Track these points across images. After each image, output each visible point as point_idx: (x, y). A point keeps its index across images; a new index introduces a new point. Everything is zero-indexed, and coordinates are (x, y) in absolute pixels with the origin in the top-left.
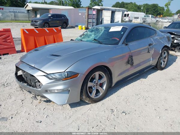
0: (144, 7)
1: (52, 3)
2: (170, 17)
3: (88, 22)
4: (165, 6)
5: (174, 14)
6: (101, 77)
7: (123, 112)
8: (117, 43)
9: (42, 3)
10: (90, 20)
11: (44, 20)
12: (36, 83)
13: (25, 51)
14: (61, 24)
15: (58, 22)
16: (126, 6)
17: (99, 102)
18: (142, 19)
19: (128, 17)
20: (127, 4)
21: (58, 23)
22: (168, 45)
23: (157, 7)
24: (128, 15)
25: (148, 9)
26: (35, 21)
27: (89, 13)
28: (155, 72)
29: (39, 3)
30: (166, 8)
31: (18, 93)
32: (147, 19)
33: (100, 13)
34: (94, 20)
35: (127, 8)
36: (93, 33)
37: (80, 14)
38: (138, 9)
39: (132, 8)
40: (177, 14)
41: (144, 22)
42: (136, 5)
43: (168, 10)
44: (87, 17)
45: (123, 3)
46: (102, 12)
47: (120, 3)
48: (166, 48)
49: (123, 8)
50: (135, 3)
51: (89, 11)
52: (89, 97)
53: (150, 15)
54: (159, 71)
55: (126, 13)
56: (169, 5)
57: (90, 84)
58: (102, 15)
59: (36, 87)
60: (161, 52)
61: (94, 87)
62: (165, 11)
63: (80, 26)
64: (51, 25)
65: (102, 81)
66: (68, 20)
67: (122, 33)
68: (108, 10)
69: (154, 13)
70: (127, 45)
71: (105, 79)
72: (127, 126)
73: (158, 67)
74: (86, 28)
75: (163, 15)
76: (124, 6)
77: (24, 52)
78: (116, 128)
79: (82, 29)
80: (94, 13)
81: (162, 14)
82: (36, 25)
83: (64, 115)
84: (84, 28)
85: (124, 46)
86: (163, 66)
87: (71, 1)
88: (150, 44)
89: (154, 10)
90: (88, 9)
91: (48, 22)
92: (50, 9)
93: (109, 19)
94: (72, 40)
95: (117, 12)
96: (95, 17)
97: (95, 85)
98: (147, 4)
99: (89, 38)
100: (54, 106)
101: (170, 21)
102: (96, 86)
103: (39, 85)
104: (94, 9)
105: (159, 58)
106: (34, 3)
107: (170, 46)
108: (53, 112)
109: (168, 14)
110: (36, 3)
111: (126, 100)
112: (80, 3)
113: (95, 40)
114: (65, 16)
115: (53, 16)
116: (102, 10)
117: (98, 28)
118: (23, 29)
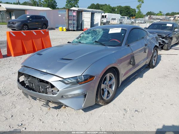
0: (118, 9)
1: (25, 4)
2: (142, 19)
3: (68, 23)
4: (137, 8)
5: (145, 16)
6: (111, 79)
7: (136, 111)
8: (120, 45)
9: (14, 4)
10: (70, 22)
11: (22, 22)
12: (47, 89)
13: (13, 55)
14: (40, 26)
15: (37, 23)
16: (101, 8)
17: (110, 103)
18: (119, 20)
19: (106, 19)
20: (102, 6)
21: (37, 25)
22: (157, 45)
23: (129, 9)
24: (106, 16)
25: (122, 11)
26: (13, 23)
27: (69, 15)
28: (148, 70)
29: (11, 4)
30: (137, 10)
31: (22, 101)
32: (123, 21)
33: (80, 15)
34: (74, 21)
35: (102, 10)
36: (90, 35)
37: (60, 15)
38: (112, 10)
39: (107, 9)
40: (147, 15)
41: (121, 23)
42: (111, 7)
43: (140, 12)
44: (67, 18)
45: (98, 4)
46: (82, 13)
47: (96, 4)
48: (156, 48)
49: (98, 9)
50: (109, 5)
51: (69, 12)
52: (102, 99)
53: (126, 17)
54: (151, 69)
55: (103, 14)
56: (140, 7)
57: (103, 86)
58: (82, 17)
59: (47, 93)
60: (153, 51)
61: (105, 89)
62: (137, 12)
63: (60, 28)
64: (30, 27)
65: (111, 82)
66: (47, 21)
67: (123, 35)
68: (88, 12)
69: (127, 15)
70: (128, 46)
71: (114, 80)
72: (145, 124)
73: (150, 65)
74: (67, 29)
75: (136, 16)
76: (99, 7)
77: (11, 56)
78: (135, 127)
79: (63, 30)
80: (75, 14)
81: (134, 16)
82: (14, 27)
83: (81, 119)
84: (65, 30)
85: (126, 47)
86: (154, 64)
87: (46, 2)
88: (146, 44)
89: (127, 12)
90: (68, 10)
91: (26, 23)
92: (27, 10)
93: (89, 20)
94: (69, 42)
95: (96, 14)
96: (75, 18)
97: (106, 86)
98: (120, 6)
99: (86, 40)
100: (67, 112)
101: (142, 22)
102: (107, 88)
103: (52, 91)
104: (74, 11)
105: (151, 57)
106: (5, 3)
107: (158, 45)
108: (68, 117)
109: (140, 16)
110: (7, 3)
111: (134, 99)
112: (56, 4)
113: (96, 42)
114: (44, 17)
115: (32, 17)
116: (82, 12)
117: (95, 30)
118: (9, 32)
